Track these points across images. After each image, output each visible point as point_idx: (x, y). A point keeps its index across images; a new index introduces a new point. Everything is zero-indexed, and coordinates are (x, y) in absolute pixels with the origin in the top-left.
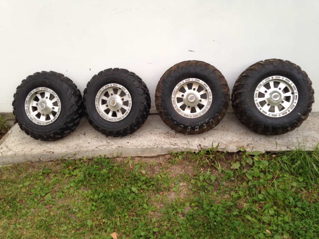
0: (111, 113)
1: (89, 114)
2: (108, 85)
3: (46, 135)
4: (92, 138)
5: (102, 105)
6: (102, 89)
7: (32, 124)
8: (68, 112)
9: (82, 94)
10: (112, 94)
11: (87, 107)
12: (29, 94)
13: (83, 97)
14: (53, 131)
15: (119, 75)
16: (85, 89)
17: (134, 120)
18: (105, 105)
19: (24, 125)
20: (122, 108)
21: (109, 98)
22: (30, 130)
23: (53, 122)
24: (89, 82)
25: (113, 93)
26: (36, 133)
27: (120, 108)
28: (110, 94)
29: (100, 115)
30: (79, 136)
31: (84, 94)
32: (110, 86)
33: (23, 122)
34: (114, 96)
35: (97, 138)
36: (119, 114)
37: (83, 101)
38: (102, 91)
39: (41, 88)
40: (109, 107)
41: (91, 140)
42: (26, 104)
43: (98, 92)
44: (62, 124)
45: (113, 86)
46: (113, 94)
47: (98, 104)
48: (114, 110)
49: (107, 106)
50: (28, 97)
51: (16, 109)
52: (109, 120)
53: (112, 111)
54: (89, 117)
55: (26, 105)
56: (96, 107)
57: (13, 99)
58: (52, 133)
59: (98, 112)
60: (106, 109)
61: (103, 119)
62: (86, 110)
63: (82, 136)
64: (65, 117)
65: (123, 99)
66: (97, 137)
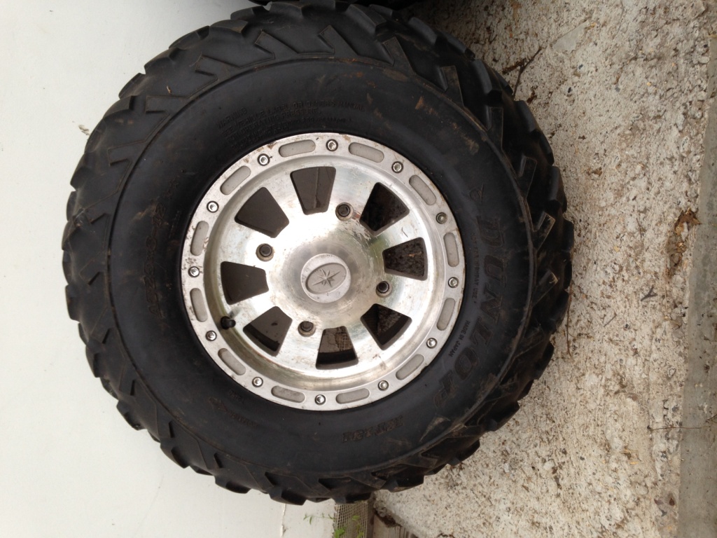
3: (540, 273)
7: (448, 365)
8: (387, 72)
12: (230, 373)
14: (515, 210)
19: (447, 425)
22: (489, 388)
23: (446, 209)
26: (514, 346)
33: (430, 428)
39: (184, 273)
42: (297, 397)
44: (476, 135)
50: (246, 377)
51: (326, 476)
55: (309, 404)
57: (257, 498)
58: (535, 219)
63: (535, 75)
64: (420, 103)
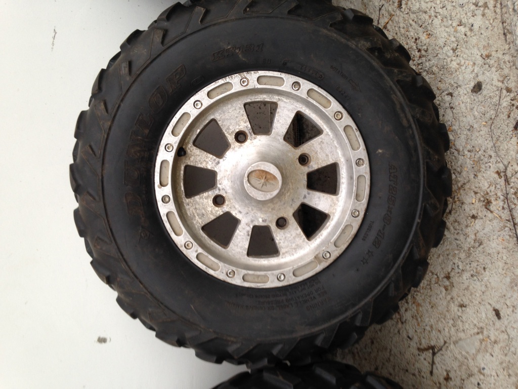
0: (320, 201)
1: (341, 318)
2: (164, 218)
4: (454, 308)
5: (282, 251)
6: (192, 253)
9: (227, 371)
10: (219, 201)
11: (303, 332)
13: (243, 368)
15: (99, 152)
16: (198, 355)
17: (352, 44)
18: (280, 237)
20: (287, 138)
21: (239, 216)
24: (158, 336)
25: (211, 194)
27: (288, 147)
28: (219, 211)
29: (336, 253)
30: (447, 379)
31: (225, 363)
32: (171, 207)
34: (225, 184)
35: (455, 279)
36: (321, 156)
37: (265, 362)
38: (200, 250)
40: (289, 213)
41: (469, 311)
43: (211, 272)
45: (167, 190)
46: (217, 192)
47: (277, 272)
48: (304, 180)
49: (281, 223)
52: (365, 201)
53: (305, 191)
54: (353, 318)
56: (292, 280)
59: (319, 268)
60: (300, 231)
61: (356, 236)
62: (319, 342)
63: (446, 362)
65: (241, 137)
66: (448, 277)
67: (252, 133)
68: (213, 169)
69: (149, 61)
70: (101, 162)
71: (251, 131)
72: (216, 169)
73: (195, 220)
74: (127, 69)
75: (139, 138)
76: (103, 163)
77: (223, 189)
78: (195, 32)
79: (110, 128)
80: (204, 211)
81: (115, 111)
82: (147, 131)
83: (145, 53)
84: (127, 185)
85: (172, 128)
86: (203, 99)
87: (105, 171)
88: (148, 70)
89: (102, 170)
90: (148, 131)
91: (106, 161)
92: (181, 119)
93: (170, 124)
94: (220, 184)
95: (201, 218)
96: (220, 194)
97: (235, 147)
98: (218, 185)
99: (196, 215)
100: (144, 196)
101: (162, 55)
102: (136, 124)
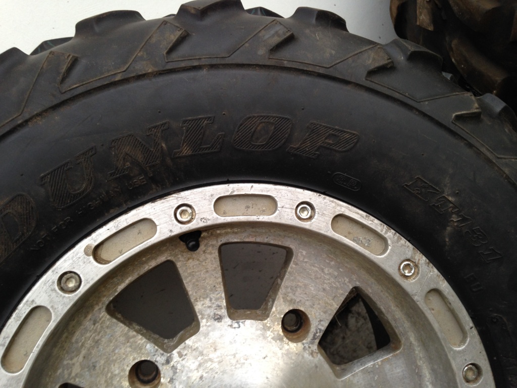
32: (60, 304)
34: (186, 366)
45: (92, 272)
46: (159, 358)
67: (317, 341)
68: (200, 317)
69: (321, 71)
70: (56, 102)
71: (320, 335)
72: (203, 323)
73: (71, 359)
74: (277, 40)
75: (164, 145)
76: (55, 107)
77: (174, 368)
78: (431, 119)
79: (140, 77)
80: (102, 362)
81: (183, 65)
82: (186, 151)
83: (328, 55)
84: (42, 185)
85: (228, 194)
86: (323, 214)
87: (40, 122)
88: (303, 78)
89: (39, 115)
90: (190, 153)
91: (66, 110)
92: (255, 199)
93: (232, 186)
94: (180, 355)
95: (82, 368)
96: (160, 367)
97: (269, 328)
98: (175, 352)
99: (83, 352)
100: (43, 234)
101: (348, 88)
102: (185, 122)
